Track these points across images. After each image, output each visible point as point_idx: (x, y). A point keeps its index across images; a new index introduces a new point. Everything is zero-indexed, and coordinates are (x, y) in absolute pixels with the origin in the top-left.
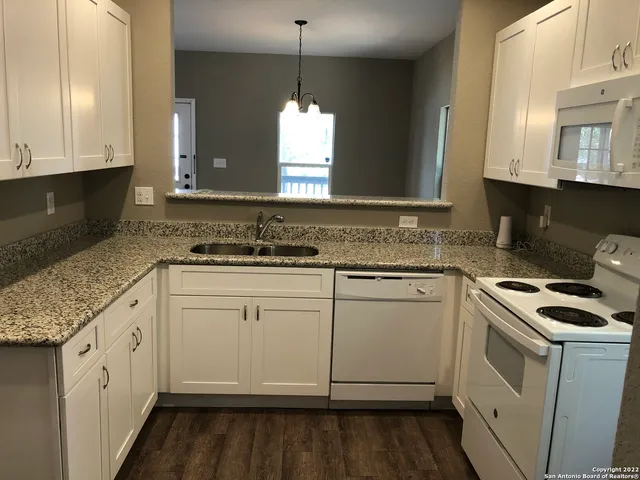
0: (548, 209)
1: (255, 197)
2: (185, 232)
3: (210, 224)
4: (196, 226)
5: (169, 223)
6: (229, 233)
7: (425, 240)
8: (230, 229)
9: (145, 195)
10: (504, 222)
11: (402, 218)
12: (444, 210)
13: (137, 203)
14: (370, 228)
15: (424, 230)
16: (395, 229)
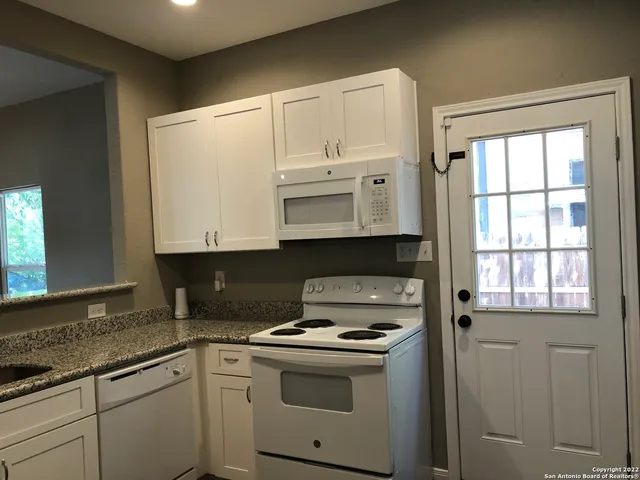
0: (219, 274)
7: (116, 328)
10: (180, 293)
11: (91, 308)
12: (128, 291)
14: (59, 326)
15: (113, 316)
16: (86, 322)
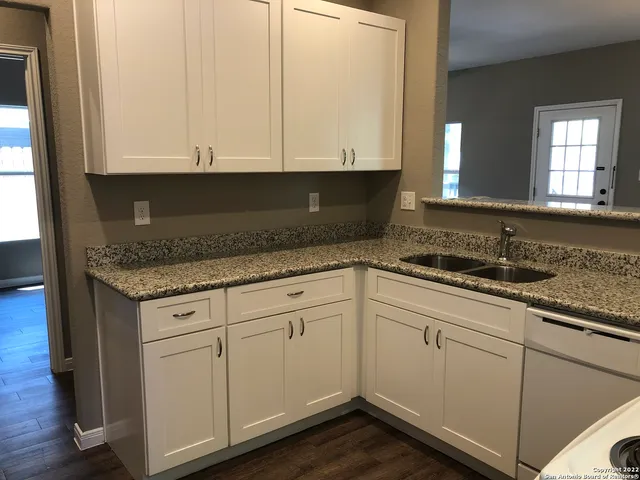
1: (504, 205)
2: (437, 240)
3: (461, 233)
4: (447, 235)
5: (425, 228)
6: (479, 246)
8: (479, 242)
9: (408, 200)
13: (402, 208)
